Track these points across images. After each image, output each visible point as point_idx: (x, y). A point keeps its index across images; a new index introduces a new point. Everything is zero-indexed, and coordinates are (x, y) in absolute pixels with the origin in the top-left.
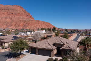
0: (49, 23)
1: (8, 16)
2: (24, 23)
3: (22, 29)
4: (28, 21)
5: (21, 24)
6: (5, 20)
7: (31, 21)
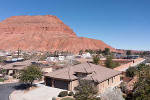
0: (101, 41)
1: (37, 32)
2: (60, 41)
3: (56, 52)
4: (67, 39)
5: (56, 43)
6: (32, 38)
7: (70, 39)
